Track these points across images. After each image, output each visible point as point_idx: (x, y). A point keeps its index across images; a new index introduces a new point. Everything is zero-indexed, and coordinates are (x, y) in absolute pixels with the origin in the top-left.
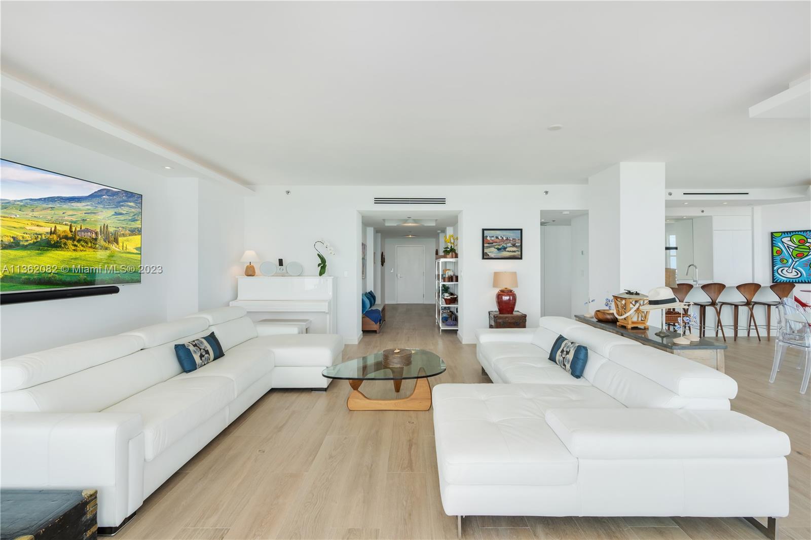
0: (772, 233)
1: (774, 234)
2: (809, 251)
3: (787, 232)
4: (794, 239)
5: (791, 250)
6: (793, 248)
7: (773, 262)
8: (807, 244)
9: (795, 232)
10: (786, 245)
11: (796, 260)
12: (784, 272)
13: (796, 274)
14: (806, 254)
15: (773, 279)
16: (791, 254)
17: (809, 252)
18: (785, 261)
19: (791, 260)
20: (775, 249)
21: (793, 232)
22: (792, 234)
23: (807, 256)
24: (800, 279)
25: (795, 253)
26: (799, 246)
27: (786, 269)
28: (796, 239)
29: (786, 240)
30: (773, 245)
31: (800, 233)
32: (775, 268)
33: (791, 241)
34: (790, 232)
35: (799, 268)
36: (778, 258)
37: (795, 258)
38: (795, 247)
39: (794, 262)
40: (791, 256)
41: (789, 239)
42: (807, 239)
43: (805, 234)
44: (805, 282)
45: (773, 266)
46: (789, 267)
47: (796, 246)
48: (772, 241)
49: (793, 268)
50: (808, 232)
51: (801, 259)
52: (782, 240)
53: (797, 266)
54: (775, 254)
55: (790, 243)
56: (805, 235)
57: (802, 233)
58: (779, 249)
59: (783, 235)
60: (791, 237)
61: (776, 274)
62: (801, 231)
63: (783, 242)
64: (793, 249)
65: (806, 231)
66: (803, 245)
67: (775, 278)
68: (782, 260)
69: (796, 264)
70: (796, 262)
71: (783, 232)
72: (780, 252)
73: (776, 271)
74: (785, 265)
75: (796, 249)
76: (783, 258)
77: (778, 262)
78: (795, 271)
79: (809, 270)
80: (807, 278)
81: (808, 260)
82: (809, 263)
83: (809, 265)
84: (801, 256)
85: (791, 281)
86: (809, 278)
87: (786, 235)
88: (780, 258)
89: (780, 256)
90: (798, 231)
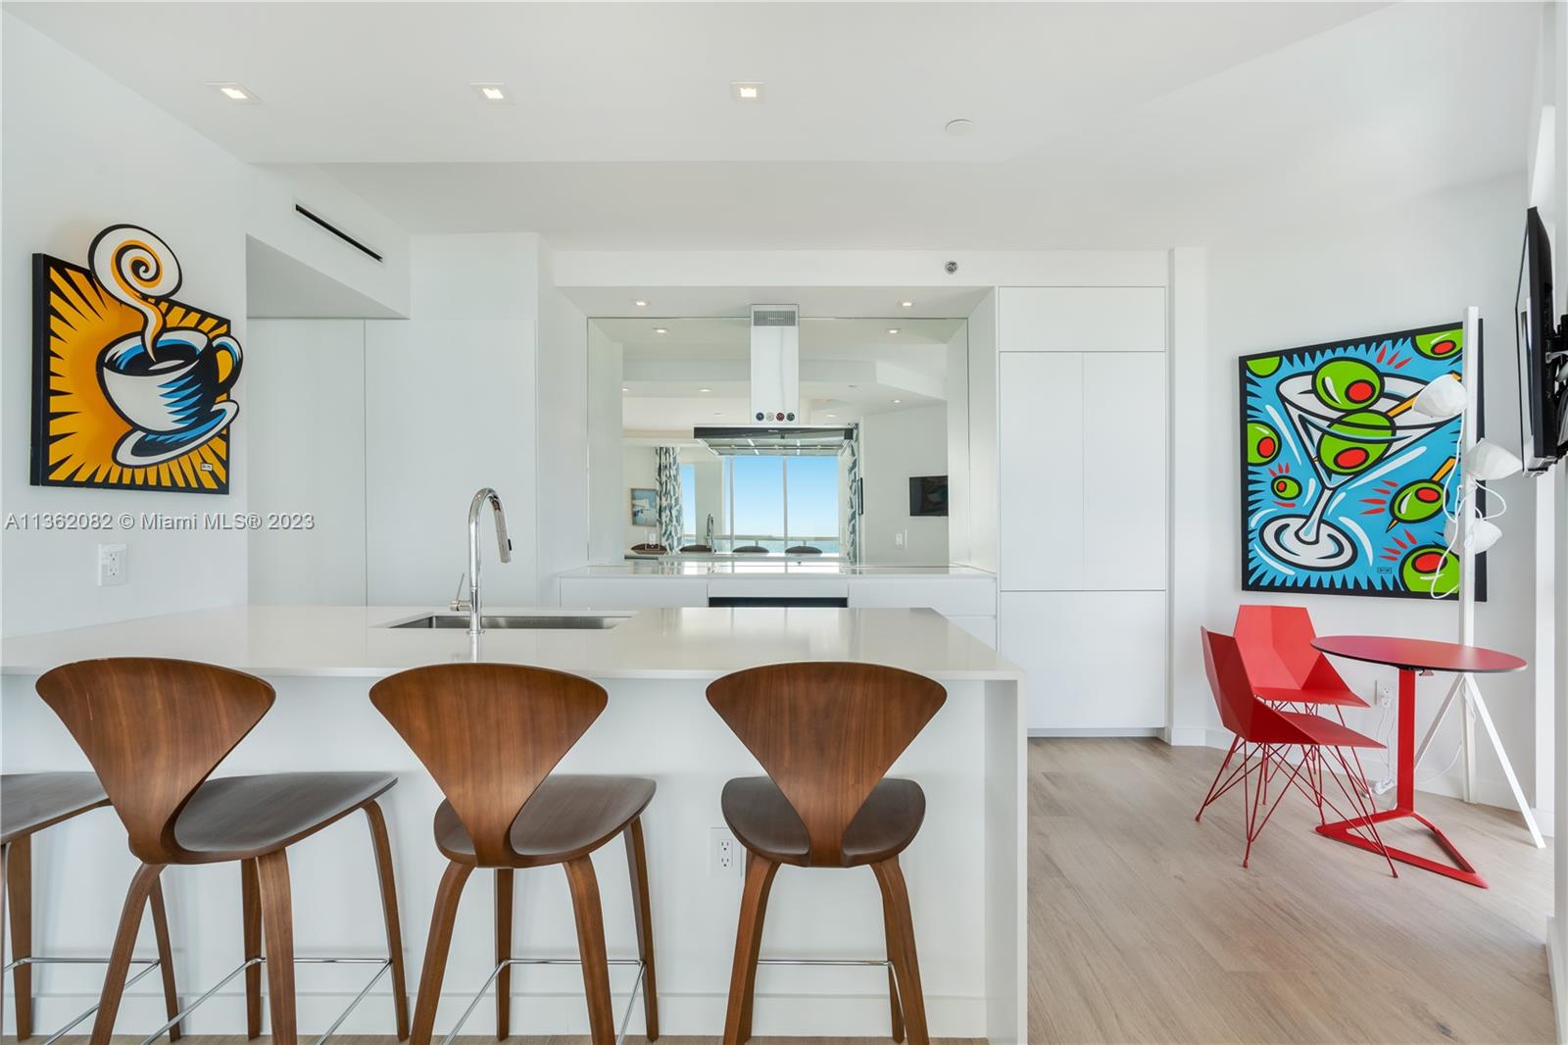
0: (1243, 362)
1: (1250, 363)
2: (1386, 435)
3: (1301, 352)
4: (1329, 382)
5: (1316, 435)
6: (1324, 424)
7: (1245, 493)
8: (1384, 405)
9: (1333, 346)
10: (1295, 413)
11: (1337, 480)
12: (1288, 537)
13: (1333, 548)
14: (1375, 451)
15: (1246, 573)
16: (1313, 455)
17: (1390, 442)
18: (1292, 489)
19: (1312, 485)
20: (1257, 432)
21: (1322, 348)
22: (1319, 359)
23: (1380, 460)
24: (1350, 574)
25: (1331, 448)
26: (1349, 413)
27: (1295, 523)
28: (1337, 378)
29: (1294, 389)
30: (1246, 415)
31: (1351, 352)
32: (1253, 523)
33: (1314, 391)
34: (1312, 350)
35: (1346, 522)
36: (1265, 475)
37: (1329, 472)
38: (1333, 421)
39: (1327, 493)
40: (1315, 461)
41: (1305, 382)
42: (1381, 376)
43: (1372, 356)
44: (1372, 592)
45: (1246, 514)
46: (1308, 518)
47: (1335, 415)
48: (1244, 394)
49: (1321, 521)
50: (1388, 343)
51: (1357, 475)
52: (1283, 388)
53: (1342, 509)
54: (1253, 456)
55: (1311, 403)
56: (1373, 362)
57: (1360, 352)
58: (1266, 432)
59: (1287, 368)
60: (1314, 374)
61: (1256, 547)
62: (1356, 343)
63: (1283, 399)
64: (1324, 432)
65: (1379, 340)
66: (1365, 410)
67: (1251, 566)
68: (1278, 485)
69: (1340, 497)
70: (1334, 490)
71: (1288, 354)
72: (1271, 448)
73: (1256, 534)
74: (1293, 505)
75: (1337, 429)
76: (1284, 474)
77: (1267, 494)
78: (1330, 536)
79: (1387, 531)
80: (1380, 570)
81: (1386, 480)
82: (1388, 498)
83: (1386, 506)
84: (1354, 462)
85: (1313, 584)
86: (1388, 570)
87: (1298, 367)
88: (1273, 473)
89: (1274, 466)
90: (1345, 344)
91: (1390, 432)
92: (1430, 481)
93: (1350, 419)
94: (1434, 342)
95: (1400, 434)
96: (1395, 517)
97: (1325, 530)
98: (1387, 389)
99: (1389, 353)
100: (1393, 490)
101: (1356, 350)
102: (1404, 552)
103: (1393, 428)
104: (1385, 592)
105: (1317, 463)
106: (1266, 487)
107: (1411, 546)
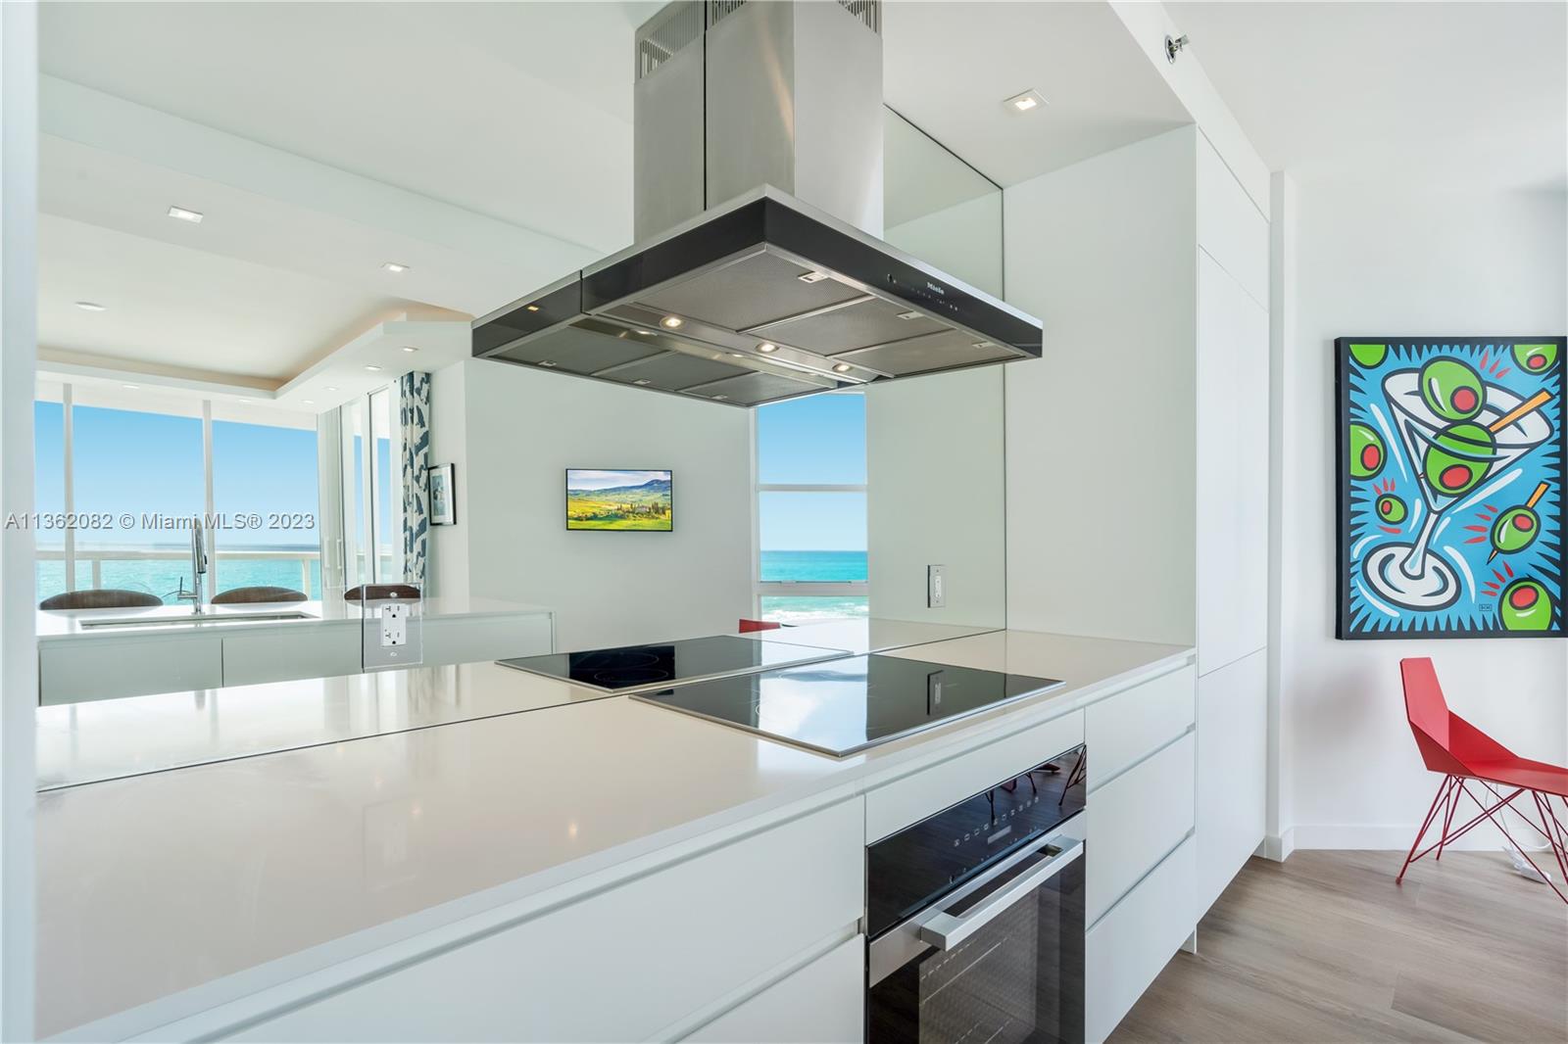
1: (1345, 347)
2: (1488, 453)
3: (1408, 342)
4: (1434, 382)
5: (1423, 446)
6: (1430, 434)
7: (1346, 514)
8: (1486, 418)
9: (1440, 341)
10: (1401, 417)
11: (1443, 502)
12: (1393, 570)
13: (1437, 584)
14: (1478, 470)
15: (1345, 619)
16: (1420, 471)
17: (1491, 461)
18: (1397, 512)
19: (1418, 506)
20: (1360, 437)
21: (1430, 342)
22: (1426, 356)
23: (1483, 481)
24: (1454, 616)
25: (1438, 463)
26: (1455, 423)
27: (1401, 553)
28: (1442, 383)
29: (1401, 386)
30: (1343, 411)
31: (1456, 352)
32: (1356, 551)
33: (1420, 393)
34: (1419, 343)
35: (1451, 551)
36: (1369, 491)
37: (1435, 492)
38: (1439, 432)
39: (1433, 517)
40: (1421, 478)
41: (1410, 381)
42: (1484, 384)
43: (1475, 361)
44: (1473, 633)
45: (1348, 539)
46: (1413, 547)
47: (1441, 424)
48: (1346, 387)
49: (1427, 551)
50: (1490, 348)
51: (1461, 497)
52: (1389, 384)
53: (1446, 538)
54: (1356, 468)
55: (1416, 406)
56: (1477, 366)
57: (1464, 354)
58: (1371, 438)
59: (1393, 362)
60: (1421, 371)
61: (1358, 582)
62: (1461, 342)
63: (1389, 399)
64: (1431, 445)
65: (1482, 343)
66: (1469, 422)
67: (1353, 607)
68: (1381, 507)
69: (1446, 521)
70: (1440, 513)
71: (1392, 343)
72: (1377, 457)
73: (1357, 568)
74: (1398, 531)
75: (1443, 441)
76: (1389, 492)
77: (1371, 518)
78: (1435, 569)
79: (1488, 563)
80: (1482, 607)
81: (1487, 505)
82: (1489, 525)
83: (1487, 534)
84: (1459, 482)
85: (1418, 628)
86: (1489, 607)
87: (1404, 362)
88: (1377, 490)
89: (1378, 481)
90: (1452, 341)
91: (1491, 449)
92: (1524, 507)
93: (1455, 431)
94: (1529, 354)
95: (1500, 452)
96: (1495, 547)
97: (1431, 561)
98: (1489, 401)
99: (1491, 360)
100: (1494, 516)
101: (1461, 350)
102: (1503, 586)
103: (1494, 446)
104: (1487, 633)
105: (1422, 480)
106: (1370, 507)
107: (1509, 580)
